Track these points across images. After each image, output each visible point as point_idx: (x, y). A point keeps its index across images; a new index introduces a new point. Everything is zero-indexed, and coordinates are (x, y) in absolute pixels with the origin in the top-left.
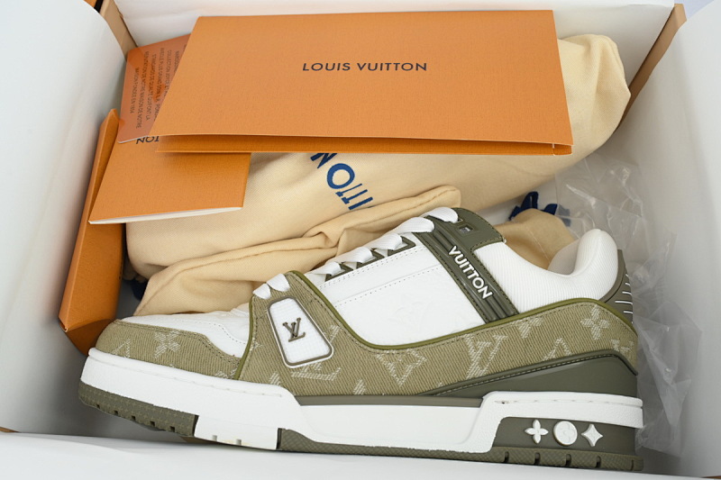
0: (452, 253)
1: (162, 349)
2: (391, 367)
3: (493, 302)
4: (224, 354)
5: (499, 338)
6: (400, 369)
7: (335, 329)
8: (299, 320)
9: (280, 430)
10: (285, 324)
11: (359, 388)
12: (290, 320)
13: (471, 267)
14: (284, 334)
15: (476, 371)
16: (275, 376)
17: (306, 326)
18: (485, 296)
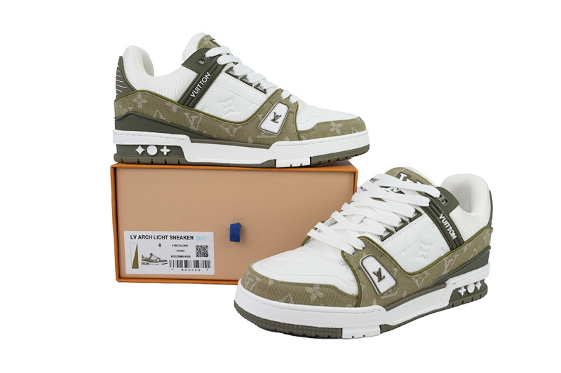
0: (441, 217)
1: (313, 297)
2: (417, 281)
3: (456, 241)
4: (348, 295)
5: (456, 256)
6: (420, 281)
7: (396, 270)
8: (380, 269)
9: (380, 326)
10: (374, 273)
11: (405, 295)
12: (376, 270)
13: (449, 225)
14: (375, 278)
15: (445, 272)
16: (375, 301)
17: (384, 272)
18: (454, 238)
